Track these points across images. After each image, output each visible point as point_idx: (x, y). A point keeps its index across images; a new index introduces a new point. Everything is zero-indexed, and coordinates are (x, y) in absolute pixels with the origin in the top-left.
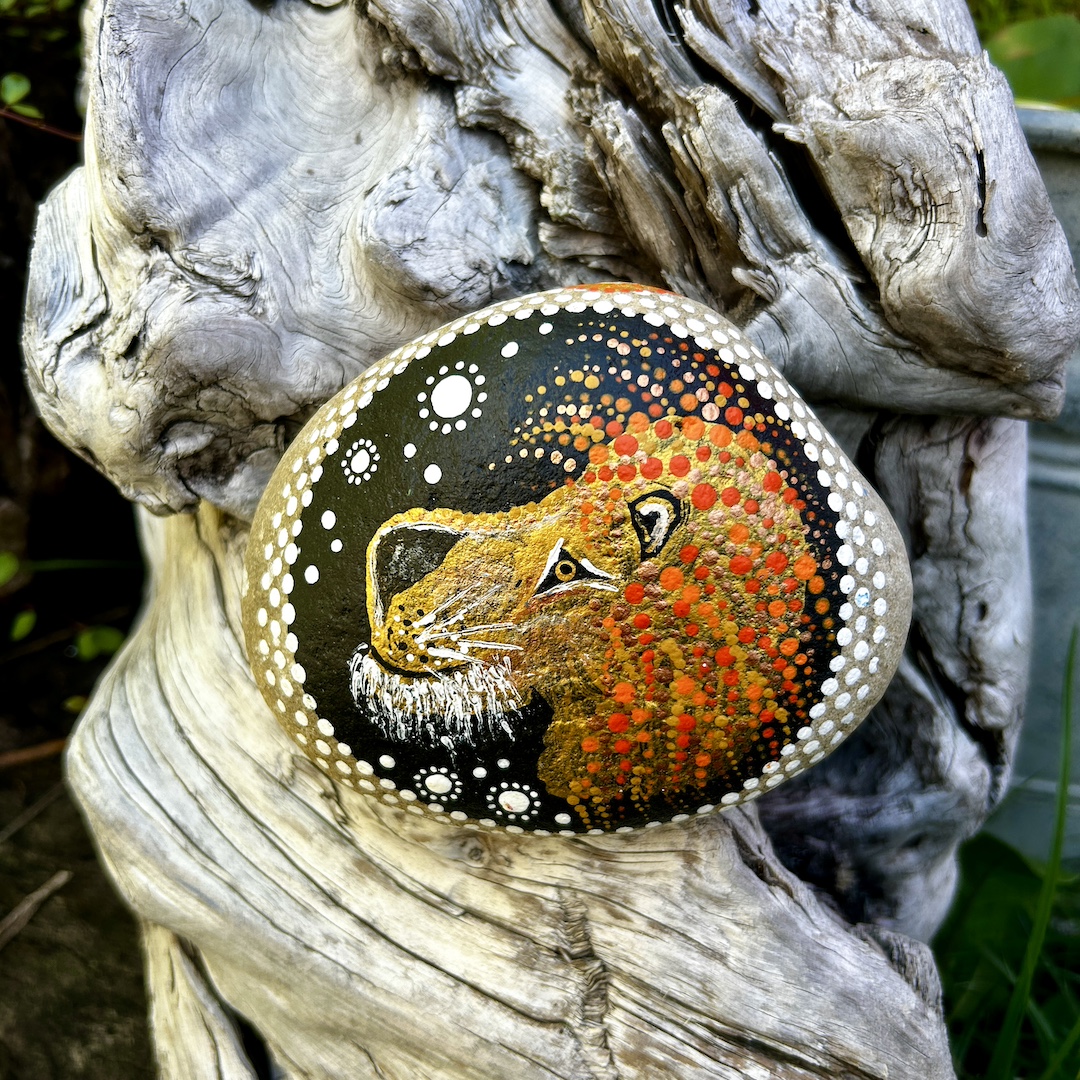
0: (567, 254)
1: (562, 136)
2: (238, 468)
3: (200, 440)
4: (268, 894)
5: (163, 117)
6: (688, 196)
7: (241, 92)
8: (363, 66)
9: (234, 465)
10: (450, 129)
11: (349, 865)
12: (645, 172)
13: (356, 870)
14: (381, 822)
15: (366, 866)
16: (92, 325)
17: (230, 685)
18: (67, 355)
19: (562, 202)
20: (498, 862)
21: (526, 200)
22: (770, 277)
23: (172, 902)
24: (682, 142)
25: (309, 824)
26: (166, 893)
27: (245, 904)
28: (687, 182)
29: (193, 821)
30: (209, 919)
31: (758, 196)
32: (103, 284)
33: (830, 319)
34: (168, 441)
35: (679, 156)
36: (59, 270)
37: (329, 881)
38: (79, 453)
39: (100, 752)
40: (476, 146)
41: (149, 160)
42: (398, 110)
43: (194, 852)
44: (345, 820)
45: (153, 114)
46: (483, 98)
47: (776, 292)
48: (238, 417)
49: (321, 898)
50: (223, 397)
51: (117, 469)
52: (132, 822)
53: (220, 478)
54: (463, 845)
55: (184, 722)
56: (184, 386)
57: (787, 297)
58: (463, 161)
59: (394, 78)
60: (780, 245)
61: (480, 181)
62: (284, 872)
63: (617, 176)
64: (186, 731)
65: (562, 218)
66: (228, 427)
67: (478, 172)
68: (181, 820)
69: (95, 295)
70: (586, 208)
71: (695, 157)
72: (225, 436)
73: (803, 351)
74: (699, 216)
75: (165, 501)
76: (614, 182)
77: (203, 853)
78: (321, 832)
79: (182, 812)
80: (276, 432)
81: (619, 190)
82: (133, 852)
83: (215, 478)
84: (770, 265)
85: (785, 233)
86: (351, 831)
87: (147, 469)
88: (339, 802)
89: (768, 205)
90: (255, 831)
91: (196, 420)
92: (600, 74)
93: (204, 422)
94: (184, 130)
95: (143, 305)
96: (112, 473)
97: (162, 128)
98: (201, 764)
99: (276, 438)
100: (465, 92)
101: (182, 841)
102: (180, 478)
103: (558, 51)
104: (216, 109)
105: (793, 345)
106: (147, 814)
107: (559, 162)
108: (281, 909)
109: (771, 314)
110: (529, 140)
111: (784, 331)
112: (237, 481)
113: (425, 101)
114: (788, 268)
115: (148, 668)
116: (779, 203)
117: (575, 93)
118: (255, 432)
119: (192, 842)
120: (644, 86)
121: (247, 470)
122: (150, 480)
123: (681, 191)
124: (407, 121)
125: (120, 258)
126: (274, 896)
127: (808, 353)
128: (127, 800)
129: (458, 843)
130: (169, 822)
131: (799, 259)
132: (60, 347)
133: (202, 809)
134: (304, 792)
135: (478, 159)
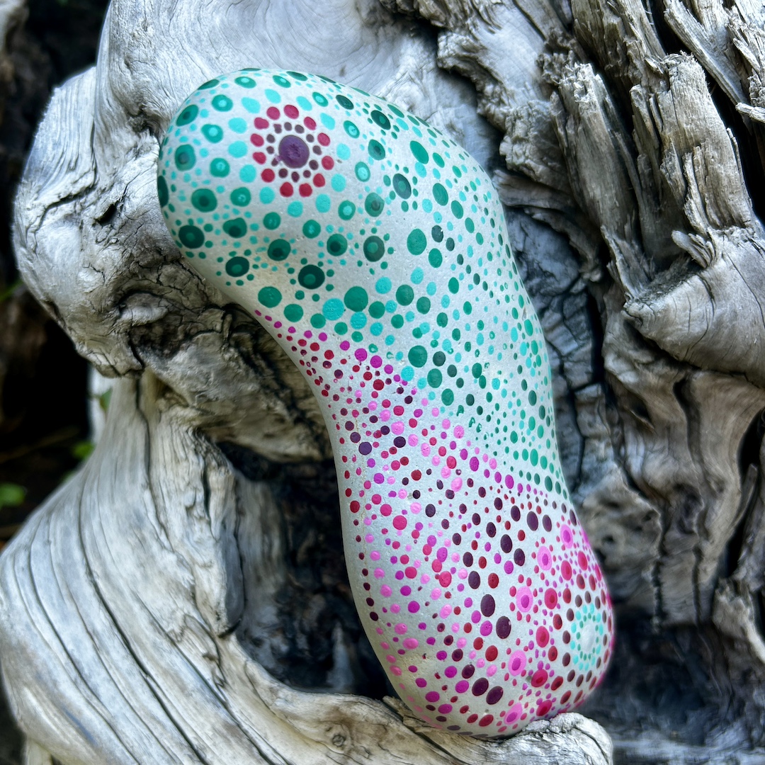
0: (514, 203)
1: (528, 91)
2: (184, 345)
3: (156, 312)
4: (141, 738)
5: (174, 19)
6: (641, 160)
7: (246, 12)
8: (358, 9)
9: (181, 342)
10: (428, 72)
11: (219, 726)
12: (604, 133)
13: (225, 732)
14: (255, 692)
15: (235, 730)
16: (78, 196)
17: (142, 542)
18: (50, 218)
19: (521, 152)
20: (358, 752)
21: (485, 148)
22: (709, 243)
23: (54, 728)
24: (648, 104)
25: (190, 680)
26: (50, 718)
27: (120, 745)
28: (643, 146)
29: (86, 655)
30: (84, 750)
31: (709, 167)
32: (94, 162)
33: (757, 293)
34: (126, 308)
35: (641, 118)
36: (60, 144)
37: (198, 737)
38: (45, 306)
39: (16, 580)
40: (448, 91)
41: (155, 50)
42: (382, 51)
43: (82, 686)
44: (223, 683)
45: (166, 13)
46: (464, 43)
47: (712, 259)
48: (192, 297)
49: (187, 751)
50: (182, 275)
51: (75, 325)
52: (32, 647)
53: (166, 351)
54: (329, 730)
55: (96, 567)
56: (149, 257)
57: (721, 265)
58: (434, 103)
59: (384, 24)
60: (719, 218)
61: (448, 122)
62: (159, 722)
63: (577, 134)
64: (95, 575)
65: (517, 167)
66: (182, 305)
67: (446, 114)
68: (76, 655)
69: (86, 170)
70: (541, 161)
71: (658, 120)
72: (177, 313)
73: (726, 318)
74: (647, 179)
75: (112, 363)
76: (572, 139)
77: (89, 688)
78: (198, 690)
79: (78, 648)
80: (223, 318)
81: (576, 148)
82: (29, 677)
83: (162, 350)
84: (711, 233)
85: (727, 207)
86: (226, 695)
87: (102, 330)
88: (220, 665)
89: (718, 178)
90: (138, 678)
91: (154, 294)
92: (573, 41)
93: (161, 297)
94: (190, 32)
95: (126, 179)
96: (71, 329)
97: (171, 27)
98: (103, 608)
99: (223, 324)
100: (447, 38)
101: (74, 674)
102: (130, 344)
103: (537, 16)
104: (222, 21)
105: (718, 312)
106: (47, 644)
107: (524, 114)
108: (150, 755)
109: (702, 279)
110: (498, 89)
111: (711, 296)
112: (181, 357)
113: (409, 45)
114: (726, 239)
115: (72, 513)
116: (728, 177)
117: (547, 57)
118: (204, 314)
119: (81, 677)
120: (616, 55)
121: (193, 348)
122: (102, 341)
123: (635, 154)
124: (390, 61)
125: (114, 137)
126: (146, 741)
127: (731, 321)
128: (32, 627)
129: (323, 727)
130: (64, 654)
131: (737, 232)
132: (46, 210)
133: (96, 649)
134: (190, 650)
135: (447, 103)
